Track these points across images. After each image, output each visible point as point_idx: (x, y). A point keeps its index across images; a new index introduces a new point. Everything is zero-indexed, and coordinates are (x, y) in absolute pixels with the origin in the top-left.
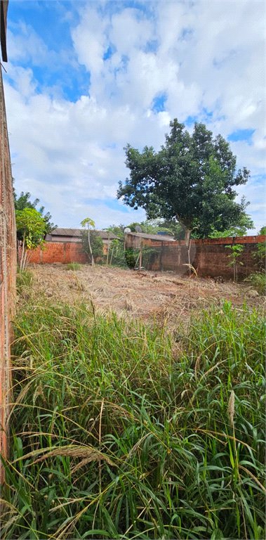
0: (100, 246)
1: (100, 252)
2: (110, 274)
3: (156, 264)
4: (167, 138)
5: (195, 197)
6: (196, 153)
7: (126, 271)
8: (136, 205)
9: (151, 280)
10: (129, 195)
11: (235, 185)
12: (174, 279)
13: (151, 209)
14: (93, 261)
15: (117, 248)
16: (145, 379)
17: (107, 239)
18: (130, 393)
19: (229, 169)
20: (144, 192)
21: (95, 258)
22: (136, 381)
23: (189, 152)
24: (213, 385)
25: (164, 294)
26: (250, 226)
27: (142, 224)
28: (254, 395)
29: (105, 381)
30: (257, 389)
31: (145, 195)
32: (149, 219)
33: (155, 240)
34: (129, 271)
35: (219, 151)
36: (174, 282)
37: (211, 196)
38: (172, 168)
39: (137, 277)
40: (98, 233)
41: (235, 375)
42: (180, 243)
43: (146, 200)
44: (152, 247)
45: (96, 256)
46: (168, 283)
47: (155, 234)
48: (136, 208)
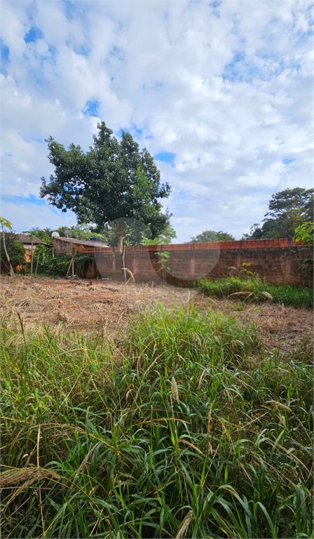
0: (22, 252)
1: (21, 259)
2: (37, 285)
3: (90, 271)
4: (96, 139)
5: (126, 205)
6: (125, 161)
7: (57, 281)
8: (65, 206)
9: (86, 288)
10: (55, 195)
11: (160, 198)
12: (110, 286)
13: (82, 213)
14: (12, 270)
15: (44, 254)
16: (88, 391)
17: (30, 244)
18: (71, 411)
19: (155, 182)
20: (72, 193)
21: (15, 266)
22: (77, 396)
23: (119, 159)
24: (152, 380)
25: (101, 302)
26: (173, 235)
27: (73, 228)
28: (185, 379)
29: (40, 406)
30: (187, 373)
31: (74, 197)
32: (79, 223)
33: (88, 246)
34: (61, 280)
35: (145, 164)
36: (110, 289)
37: (141, 205)
38: (102, 172)
39: (69, 287)
40: (16, 237)
41: (170, 366)
42: (114, 250)
43: (76, 202)
44: (85, 254)
45: (15, 264)
46: (104, 290)
47: (87, 240)
48: (65, 210)
